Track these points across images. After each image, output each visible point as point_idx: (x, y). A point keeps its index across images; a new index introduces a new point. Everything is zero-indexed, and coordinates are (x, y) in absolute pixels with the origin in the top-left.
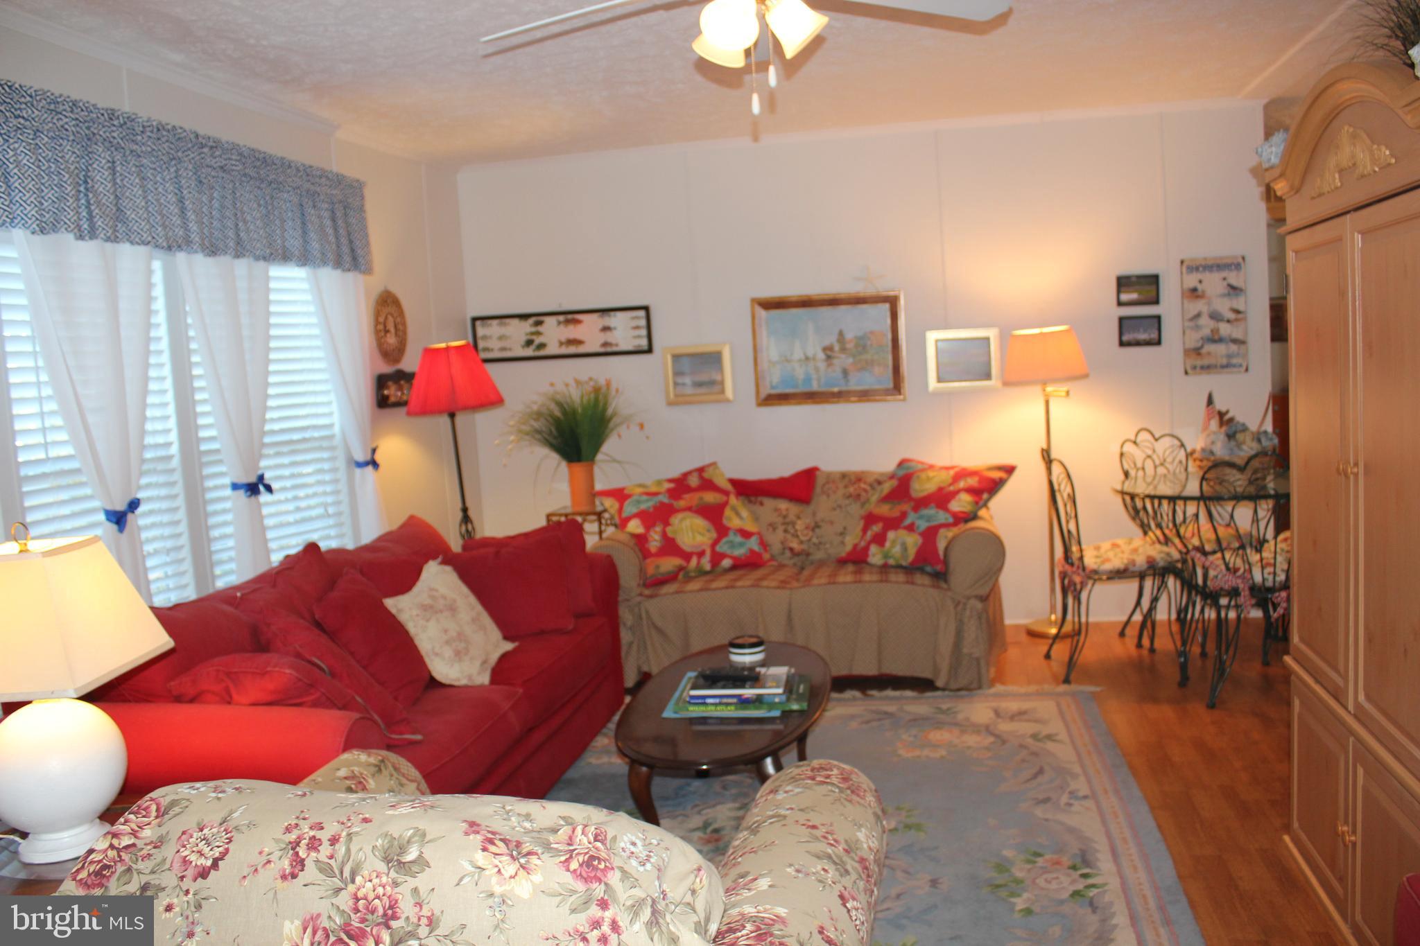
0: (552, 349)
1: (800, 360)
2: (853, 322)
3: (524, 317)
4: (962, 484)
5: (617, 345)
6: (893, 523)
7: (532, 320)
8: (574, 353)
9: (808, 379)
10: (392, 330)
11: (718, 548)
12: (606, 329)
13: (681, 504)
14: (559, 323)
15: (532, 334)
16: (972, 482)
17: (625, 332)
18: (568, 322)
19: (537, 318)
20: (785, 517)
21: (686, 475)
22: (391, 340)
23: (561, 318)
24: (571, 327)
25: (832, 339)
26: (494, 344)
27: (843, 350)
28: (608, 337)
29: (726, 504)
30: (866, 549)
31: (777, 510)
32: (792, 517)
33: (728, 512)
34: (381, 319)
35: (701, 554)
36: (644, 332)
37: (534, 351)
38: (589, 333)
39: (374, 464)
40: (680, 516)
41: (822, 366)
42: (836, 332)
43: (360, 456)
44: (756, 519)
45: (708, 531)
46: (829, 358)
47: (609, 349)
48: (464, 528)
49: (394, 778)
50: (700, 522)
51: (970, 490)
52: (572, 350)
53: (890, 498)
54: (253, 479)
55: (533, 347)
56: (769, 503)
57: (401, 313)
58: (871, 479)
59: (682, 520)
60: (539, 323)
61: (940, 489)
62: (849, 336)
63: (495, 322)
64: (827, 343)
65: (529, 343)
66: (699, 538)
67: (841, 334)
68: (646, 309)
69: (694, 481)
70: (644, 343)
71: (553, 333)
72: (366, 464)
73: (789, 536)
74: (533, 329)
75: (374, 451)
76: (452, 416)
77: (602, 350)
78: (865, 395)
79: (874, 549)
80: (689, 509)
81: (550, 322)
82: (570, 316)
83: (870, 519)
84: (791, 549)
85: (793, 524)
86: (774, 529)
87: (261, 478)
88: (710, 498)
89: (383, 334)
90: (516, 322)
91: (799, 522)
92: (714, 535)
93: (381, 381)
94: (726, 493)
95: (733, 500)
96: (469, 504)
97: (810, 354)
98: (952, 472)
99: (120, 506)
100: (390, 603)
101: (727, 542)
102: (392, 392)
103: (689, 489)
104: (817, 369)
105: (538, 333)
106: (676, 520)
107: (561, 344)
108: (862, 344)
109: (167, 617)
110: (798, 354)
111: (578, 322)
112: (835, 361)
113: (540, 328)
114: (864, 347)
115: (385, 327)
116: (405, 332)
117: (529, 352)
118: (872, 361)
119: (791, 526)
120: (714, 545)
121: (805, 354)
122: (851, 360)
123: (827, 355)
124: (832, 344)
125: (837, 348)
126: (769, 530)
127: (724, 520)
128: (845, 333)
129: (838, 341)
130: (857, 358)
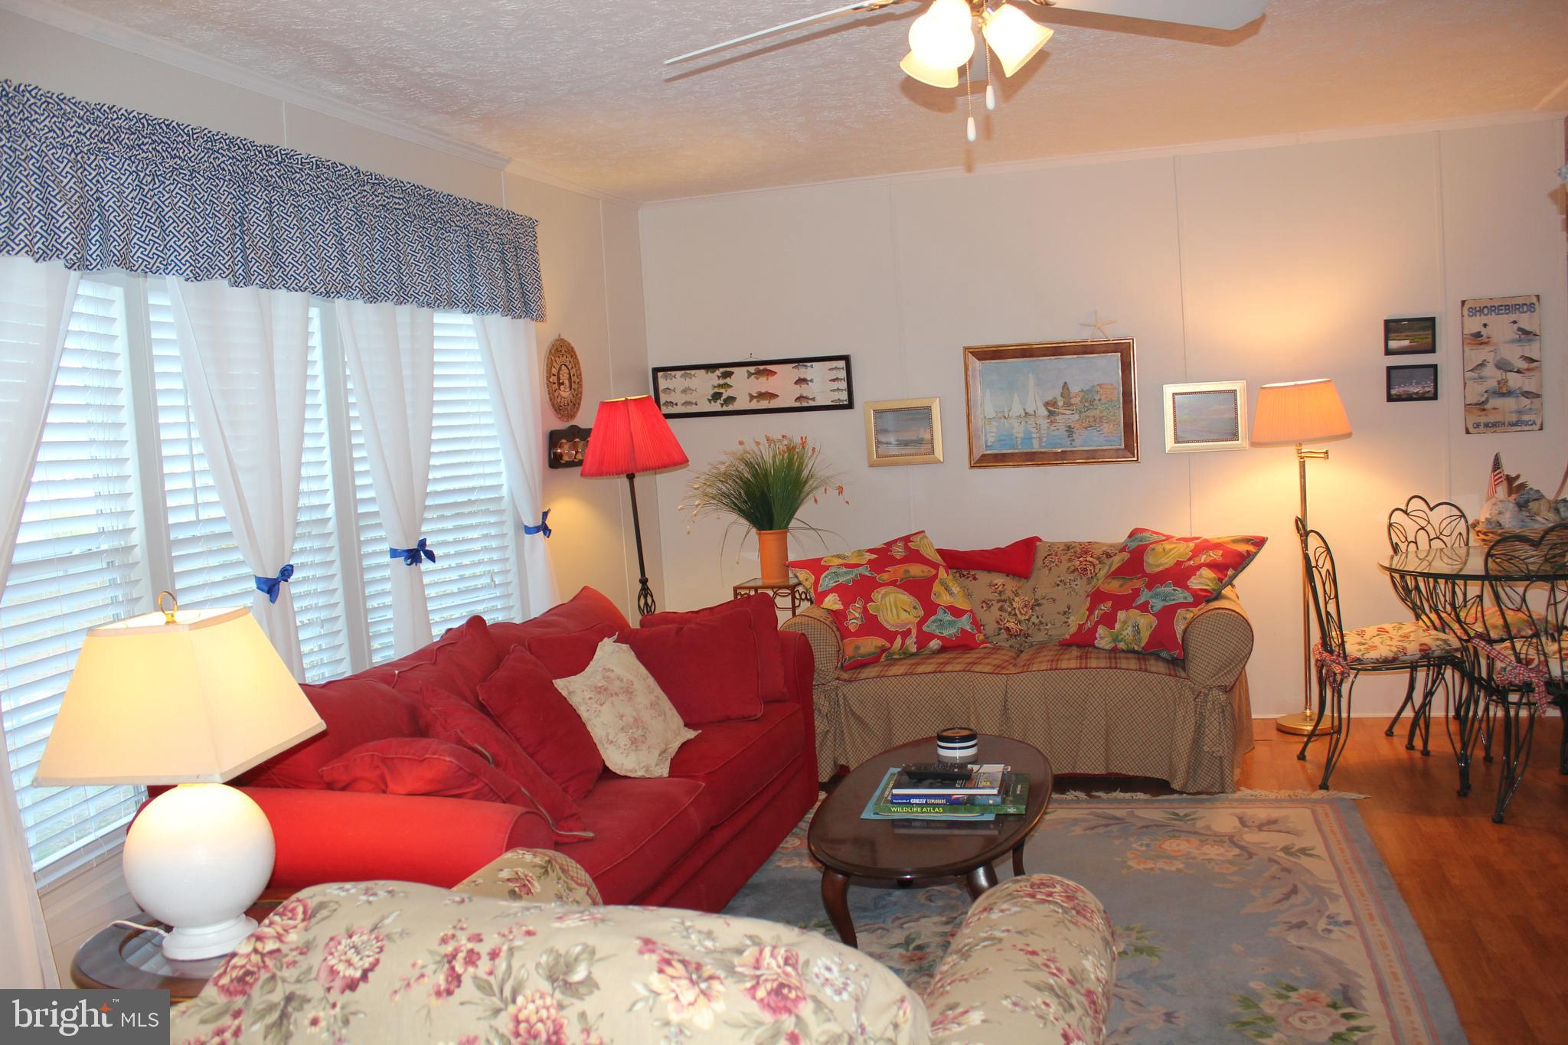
1: (1019, 417)
2: (1079, 373)
3: (710, 367)
4: (1203, 558)
5: (813, 399)
6: (1124, 602)
7: (718, 372)
8: (766, 408)
9: (1028, 438)
10: (567, 382)
11: (925, 628)
12: (801, 381)
13: (885, 577)
14: (750, 374)
15: (720, 386)
16: (1216, 555)
17: (822, 384)
18: (758, 373)
19: (725, 369)
20: (1001, 593)
21: (890, 544)
22: (565, 393)
23: (752, 369)
24: (763, 379)
25: (1055, 393)
26: (677, 398)
27: (1068, 405)
28: (803, 390)
29: (936, 576)
30: (1094, 630)
31: (991, 585)
32: (1008, 594)
33: (937, 587)
34: (554, 371)
35: (906, 634)
36: (844, 385)
37: (722, 405)
38: (783, 385)
39: (545, 529)
40: (883, 590)
41: (1044, 423)
42: (1060, 384)
43: (530, 522)
44: (969, 595)
45: (915, 608)
46: (1051, 413)
47: (805, 404)
48: (642, 601)
49: (561, 881)
50: (905, 598)
51: (1212, 566)
52: (764, 404)
53: (1118, 573)
54: (414, 546)
55: (720, 401)
56: (984, 577)
57: (577, 364)
58: (1098, 552)
59: (884, 596)
60: (728, 375)
61: (1179, 563)
62: (1074, 389)
63: (679, 373)
64: (1049, 398)
65: (716, 396)
66: (904, 616)
67: (1065, 385)
68: (846, 359)
69: (899, 552)
70: (844, 396)
71: (742, 385)
72: (537, 529)
73: (1005, 615)
74: (722, 382)
75: (545, 515)
76: (631, 477)
77: (798, 404)
78: (1092, 457)
79: (1101, 630)
80: (893, 583)
81: (740, 373)
82: (762, 367)
83: (1097, 597)
84: (1008, 629)
85: (1011, 600)
86: (989, 607)
87: (423, 543)
88: (917, 570)
89: (556, 385)
90: (700, 374)
91: (1017, 599)
92: (921, 613)
93: (554, 439)
94: (936, 566)
95: (942, 573)
96: (647, 575)
97: (1030, 411)
98: (1192, 545)
99: (273, 574)
100: (560, 684)
101: (934, 622)
102: (566, 450)
103: (894, 562)
104: (1038, 427)
105: (727, 386)
106: (877, 595)
107: (752, 397)
108: (1089, 399)
109: (319, 696)
110: (1017, 410)
111: (773, 373)
112: (1059, 418)
113: (728, 381)
114: (1092, 402)
115: (559, 379)
116: (580, 384)
117: (716, 407)
118: (1101, 418)
119: (1008, 604)
120: (920, 624)
121: (1024, 410)
122: (1077, 417)
123: (1049, 411)
124: (1055, 398)
125: (1060, 403)
126: (982, 607)
127: (933, 596)
128: (1070, 386)
129: (1062, 395)
130: (1083, 414)
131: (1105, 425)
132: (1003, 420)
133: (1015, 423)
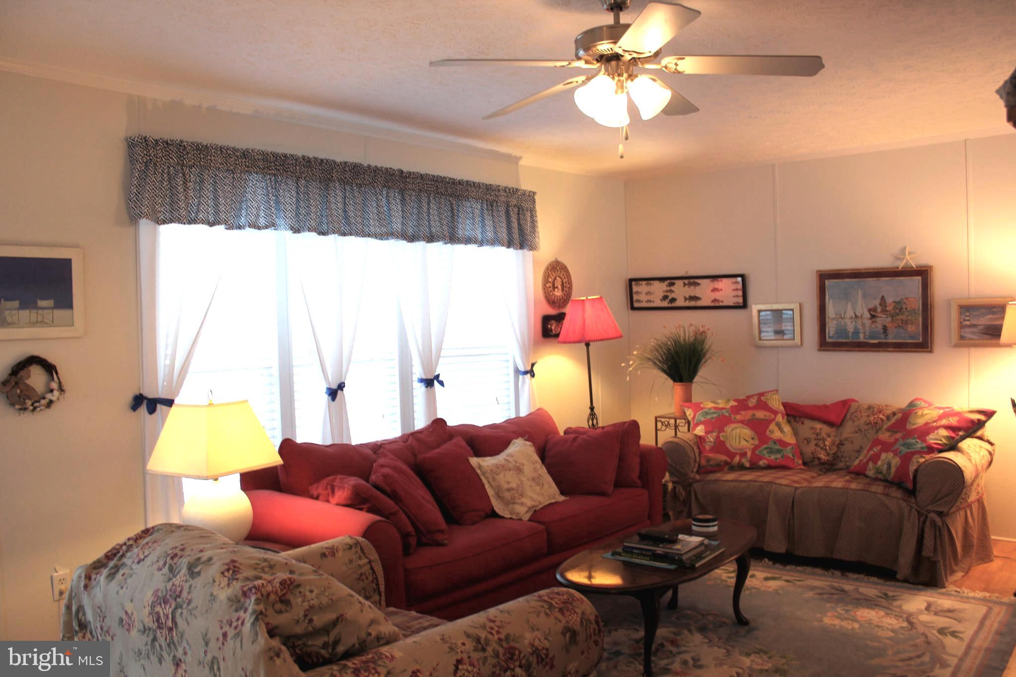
0: (680, 303)
1: (851, 318)
2: (891, 290)
3: (662, 279)
4: (944, 422)
5: (722, 302)
6: (886, 447)
7: (666, 283)
8: (694, 306)
9: (856, 333)
10: (560, 287)
11: (757, 452)
12: (715, 290)
13: (738, 417)
14: (685, 284)
15: (667, 291)
16: (953, 421)
17: (728, 291)
18: (690, 284)
19: (671, 280)
20: (817, 434)
21: (749, 397)
22: (558, 293)
23: (686, 281)
24: (692, 288)
25: (876, 302)
26: (643, 297)
27: (884, 311)
28: (717, 295)
29: (774, 419)
30: (867, 463)
31: (812, 428)
32: (823, 435)
33: (773, 426)
34: (550, 280)
35: (744, 455)
36: (740, 293)
37: (668, 303)
38: (705, 292)
39: (532, 373)
40: (734, 426)
41: (868, 323)
42: (880, 297)
43: (521, 368)
44: (796, 433)
45: (753, 439)
46: (873, 317)
47: (717, 304)
48: (591, 422)
50: (747, 432)
51: (948, 427)
52: (693, 304)
53: (892, 429)
54: (430, 377)
55: (667, 301)
56: (808, 423)
57: (568, 276)
58: (888, 412)
59: (733, 430)
60: (672, 284)
61: (927, 423)
62: (889, 300)
63: (644, 283)
64: (871, 306)
65: (665, 298)
66: (744, 443)
67: (883, 298)
68: (742, 276)
69: (752, 402)
70: (740, 300)
71: (680, 292)
72: (526, 373)
73: (819, 449)
74: (668, 288)
75: (533, 365)
76: (588, 345)
77: (713, 304)
78: (900, 347)
79: (871, 465)
80: (742, 422)
81: (679, 283)
82: (692, 280)
83: (877, 442)
84: (819, 459)
85: (824, 440)
86: (808, 442)
87: (437, 377)
88: (761, 414)
89: (552, 289)
90: (656, 283)
91: (829, 439)
92: (757, 442)
93: (546, 319)
94: (775, 413)
95: (779, 418)
97: (859, 314)
98: (942, 411)
99: (334, 386)
101: (766, 448)
102: (553, 326)
103: (747, 408)
104: (863, 325)
105: (671, 291)
106: (728, 429)
107: (686, 299)
108: (900, 307)
110: (850, 313)
111: (698, 284)
112: (878, 320)
113: (672, 288)
114: (901, 309)
115: (554, 284)
116: (570, 288)
117: (665, 304)
118: (906, 321)
119: (822, 441)
120: (754, 450)
121: (855, 313)
122: (890, 319)
123: (871, 315)
124: (876, 306)
125: (879, 310)
126: (804, 442)
127: (768, 432)
128: (885, 297)
129: (880, 305)
130: (894, 318)
131: (910, 326)
132: (840, 320)
133: (848, 322)
